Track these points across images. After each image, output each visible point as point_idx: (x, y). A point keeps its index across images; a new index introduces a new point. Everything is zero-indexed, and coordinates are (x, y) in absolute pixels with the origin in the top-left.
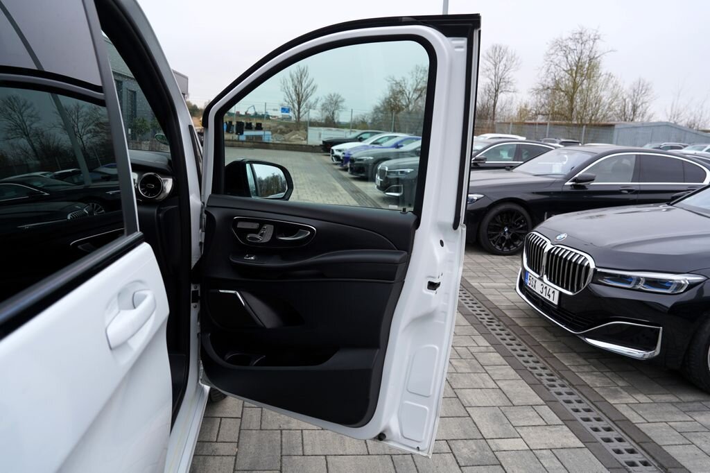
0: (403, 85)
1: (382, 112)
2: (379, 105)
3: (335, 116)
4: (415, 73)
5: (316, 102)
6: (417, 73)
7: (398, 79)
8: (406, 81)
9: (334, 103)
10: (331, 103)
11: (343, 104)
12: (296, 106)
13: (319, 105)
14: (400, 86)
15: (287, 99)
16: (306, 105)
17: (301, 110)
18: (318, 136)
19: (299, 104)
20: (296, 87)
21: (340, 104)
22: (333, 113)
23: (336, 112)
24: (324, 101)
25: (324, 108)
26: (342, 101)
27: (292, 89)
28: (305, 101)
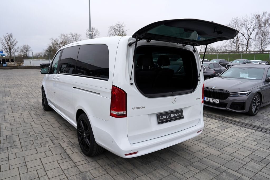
0: (57, 41)
1: (48, 52)
2: (47, 49)
3: (27, 54)
4: (61, 37)
5: (18, 49)
6: (62, 37)
7: (55, 39)
8: (58, 40)
9: (26, 49)
10: (25, 49)
11: (31, 49)
12: (9, 50)
13: (19, 50)
14: (56, 42)
15: (4, 48)
16: (14, 50)
17: (11, 52)
18: (29, 63)
19: (10, 49)
20: (7, 42)
21: (29, 49)
22: (26, 53)
23: (28, 52)
24: (21, 48)
25: (22, 51)
26: (30, 48)
27: (5, 43)
28: (12, 48)
